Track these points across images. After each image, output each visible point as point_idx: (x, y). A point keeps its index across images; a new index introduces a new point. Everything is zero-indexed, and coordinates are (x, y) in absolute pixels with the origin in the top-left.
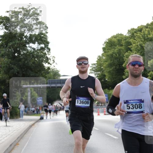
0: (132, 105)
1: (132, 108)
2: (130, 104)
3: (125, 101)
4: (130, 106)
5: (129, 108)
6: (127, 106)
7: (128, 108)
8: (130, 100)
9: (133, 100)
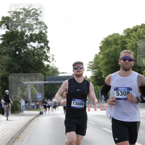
0: (121, 92)
1: (121, 94)
2: (120, 91)
3: (115, 88)
4: (119, 92)
5: (119, 95)
6: (117, 93)
7: (117, 95)
8: (120, 88)
9: (122, 88)
